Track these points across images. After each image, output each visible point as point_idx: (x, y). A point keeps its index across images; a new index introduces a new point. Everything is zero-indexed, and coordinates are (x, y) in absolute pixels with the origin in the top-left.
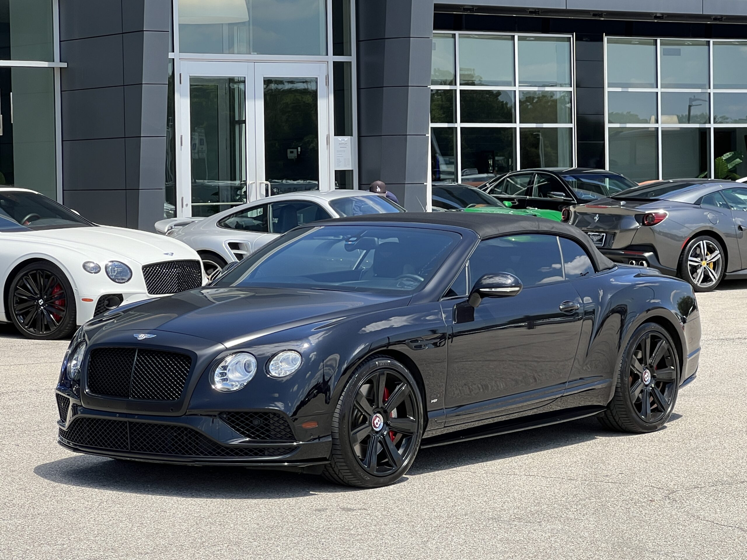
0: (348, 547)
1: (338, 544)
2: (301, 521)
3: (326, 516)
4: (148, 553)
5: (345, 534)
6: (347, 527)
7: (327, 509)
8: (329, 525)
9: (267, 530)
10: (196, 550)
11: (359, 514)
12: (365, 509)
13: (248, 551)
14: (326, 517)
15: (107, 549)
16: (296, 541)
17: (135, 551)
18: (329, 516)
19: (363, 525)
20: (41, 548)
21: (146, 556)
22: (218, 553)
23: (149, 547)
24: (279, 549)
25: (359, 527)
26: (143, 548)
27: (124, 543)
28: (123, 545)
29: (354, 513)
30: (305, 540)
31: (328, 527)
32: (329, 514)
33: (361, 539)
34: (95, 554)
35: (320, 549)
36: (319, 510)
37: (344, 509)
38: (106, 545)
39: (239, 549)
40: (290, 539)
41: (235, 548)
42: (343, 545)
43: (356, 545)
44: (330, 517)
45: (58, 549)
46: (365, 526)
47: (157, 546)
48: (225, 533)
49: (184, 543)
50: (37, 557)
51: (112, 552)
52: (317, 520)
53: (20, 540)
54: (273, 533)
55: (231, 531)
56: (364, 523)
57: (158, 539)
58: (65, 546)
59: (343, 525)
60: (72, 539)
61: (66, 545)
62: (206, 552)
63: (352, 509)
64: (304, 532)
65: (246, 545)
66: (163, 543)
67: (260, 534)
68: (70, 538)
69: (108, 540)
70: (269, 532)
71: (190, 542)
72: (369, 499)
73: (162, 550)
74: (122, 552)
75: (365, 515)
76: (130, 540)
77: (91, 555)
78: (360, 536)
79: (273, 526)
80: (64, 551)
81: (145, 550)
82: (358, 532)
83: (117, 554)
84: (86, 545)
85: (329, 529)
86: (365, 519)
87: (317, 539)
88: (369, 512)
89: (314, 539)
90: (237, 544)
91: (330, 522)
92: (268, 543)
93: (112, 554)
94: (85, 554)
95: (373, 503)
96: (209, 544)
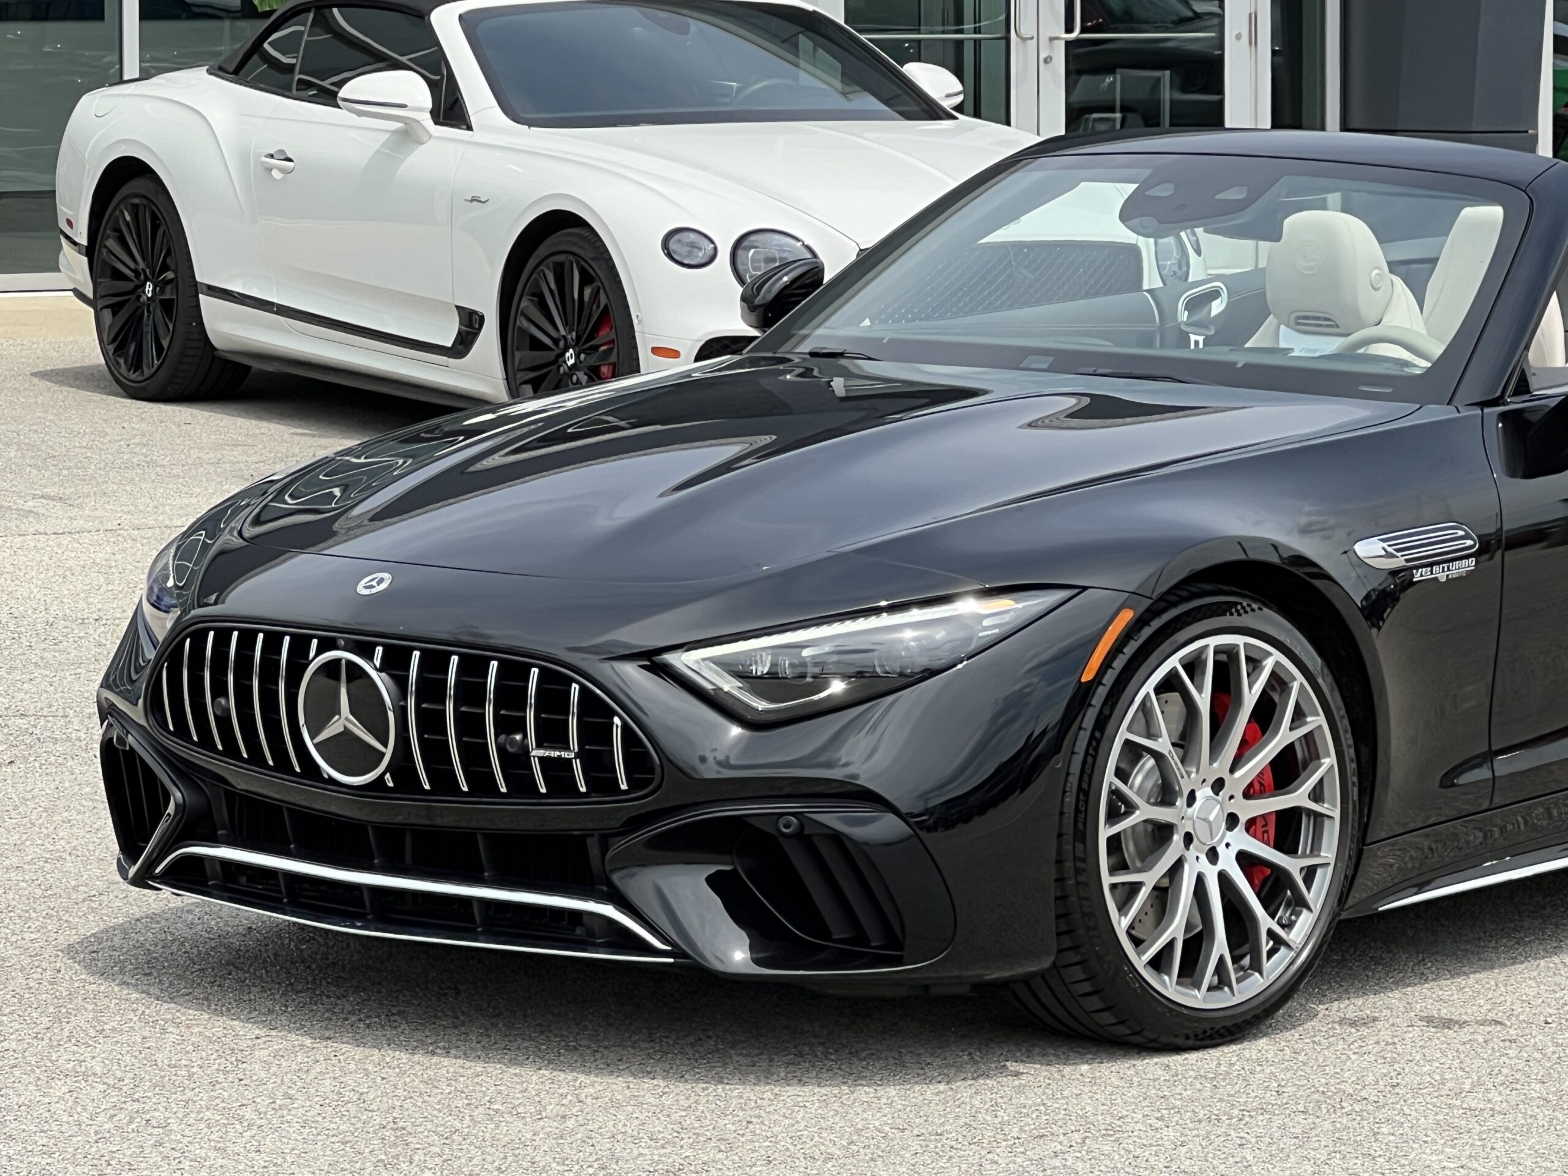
0: (1471, 1156)
1: (1434, 1141)
2: (1301, 1058)
3: (1377, 1043)
4: (830, 1158)
5: (1450, 1106)
6: (1450, 1085)
7: (1375, 1019)
8: (1393, 1074)
9: (1199, 1086)
10: (984, 1153)
11: (1481, 1040)
12: (1498, 1023)
13: (1152, 1159)
14: (1378, 1048)
15: (702, 1139)
16: (1298, 1130)
17: (792, 1148)
18: (1387, 1044)
19: (1501, 1078)
20: (497, 1127)
21: (829, 1165)
22: (1057, 1162)
23: (832, 1137)
24: (1250, 1158)
25: (1490, 1085)
26: (816, 1139)
27: (754, 1120)
28: (751, 1126)
29: (1465, 1034)
30: (1327, 1125)
31: (1395, 1081)
32: (1386, 1035)
33: (1507, 1129)
34: (668, 1156)
35: (1381, 1160)
36: (1353, 1023)
37: (1429, 1020)
38: (696, 1125)
39: (1122, 1152)
40: (1277, 1121)
41: (1106, 1148)
42: (1453, 1147)
43: (1493, 1148)
44: (1390, 1047)
45: (548, 1134)
46: (1511, 1084)
47: (858, 1132)
48: (1066, 1093)
49: (943, 1124)
50: (489, 1159)
51: (720, 1151)
52: (1353, 1057)
53: (426, 1098)
54: (1220, 1100)
55: (1086, 1089)
56: (1505, 1071)
57: (859, 1110)
58: (571, 1123)
59: (1438, 1077)
60: (589, 1100)
61: (573, 1121)
62: (1019, 1160)
63: (1457, 1022)
64: (1316, 1096)
65: (1140, 1138)
66: (877, 1124)
67: (1178, 1103)
68: (582, 1097)
69: (701, 1108)
70: (1207, 1093)
71: (961, 1122)
72: (1502, 989)
73: (878, 1148)
74: (754, 1151)
75: (1501, 1044)
76: (771, 1109)
77: (656, 1158)
78: (1499, 1118)
79: (1217, 1075)
80: (569, 1140)
81: (822, 1148)
82: (1489, 1101)
83: (736, 1158)
84: (636, 1122)
85: (1397, 1090)
86: (1504, 1059)
87: (1365, 1123)
88: (1512, 1032)
89: (1355, 1123)
90: (1110, 1132)
91: (1396, 1066)
92: (1208, 1133)
93: (720, 1156)
94: (636, 1152)
95: (1518, 1004)
96: (1022, 1130)
